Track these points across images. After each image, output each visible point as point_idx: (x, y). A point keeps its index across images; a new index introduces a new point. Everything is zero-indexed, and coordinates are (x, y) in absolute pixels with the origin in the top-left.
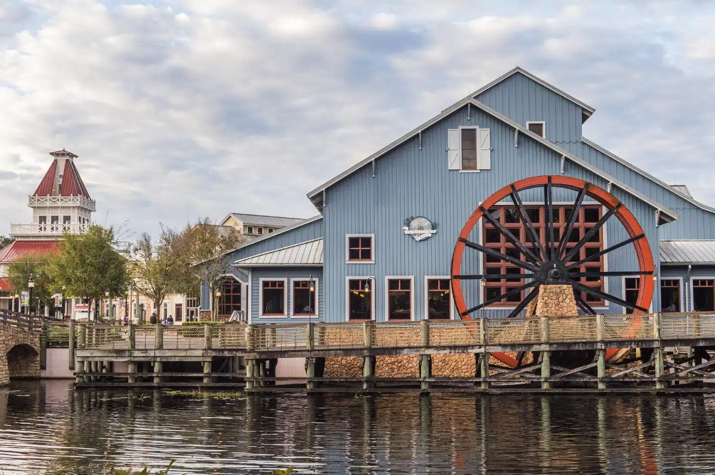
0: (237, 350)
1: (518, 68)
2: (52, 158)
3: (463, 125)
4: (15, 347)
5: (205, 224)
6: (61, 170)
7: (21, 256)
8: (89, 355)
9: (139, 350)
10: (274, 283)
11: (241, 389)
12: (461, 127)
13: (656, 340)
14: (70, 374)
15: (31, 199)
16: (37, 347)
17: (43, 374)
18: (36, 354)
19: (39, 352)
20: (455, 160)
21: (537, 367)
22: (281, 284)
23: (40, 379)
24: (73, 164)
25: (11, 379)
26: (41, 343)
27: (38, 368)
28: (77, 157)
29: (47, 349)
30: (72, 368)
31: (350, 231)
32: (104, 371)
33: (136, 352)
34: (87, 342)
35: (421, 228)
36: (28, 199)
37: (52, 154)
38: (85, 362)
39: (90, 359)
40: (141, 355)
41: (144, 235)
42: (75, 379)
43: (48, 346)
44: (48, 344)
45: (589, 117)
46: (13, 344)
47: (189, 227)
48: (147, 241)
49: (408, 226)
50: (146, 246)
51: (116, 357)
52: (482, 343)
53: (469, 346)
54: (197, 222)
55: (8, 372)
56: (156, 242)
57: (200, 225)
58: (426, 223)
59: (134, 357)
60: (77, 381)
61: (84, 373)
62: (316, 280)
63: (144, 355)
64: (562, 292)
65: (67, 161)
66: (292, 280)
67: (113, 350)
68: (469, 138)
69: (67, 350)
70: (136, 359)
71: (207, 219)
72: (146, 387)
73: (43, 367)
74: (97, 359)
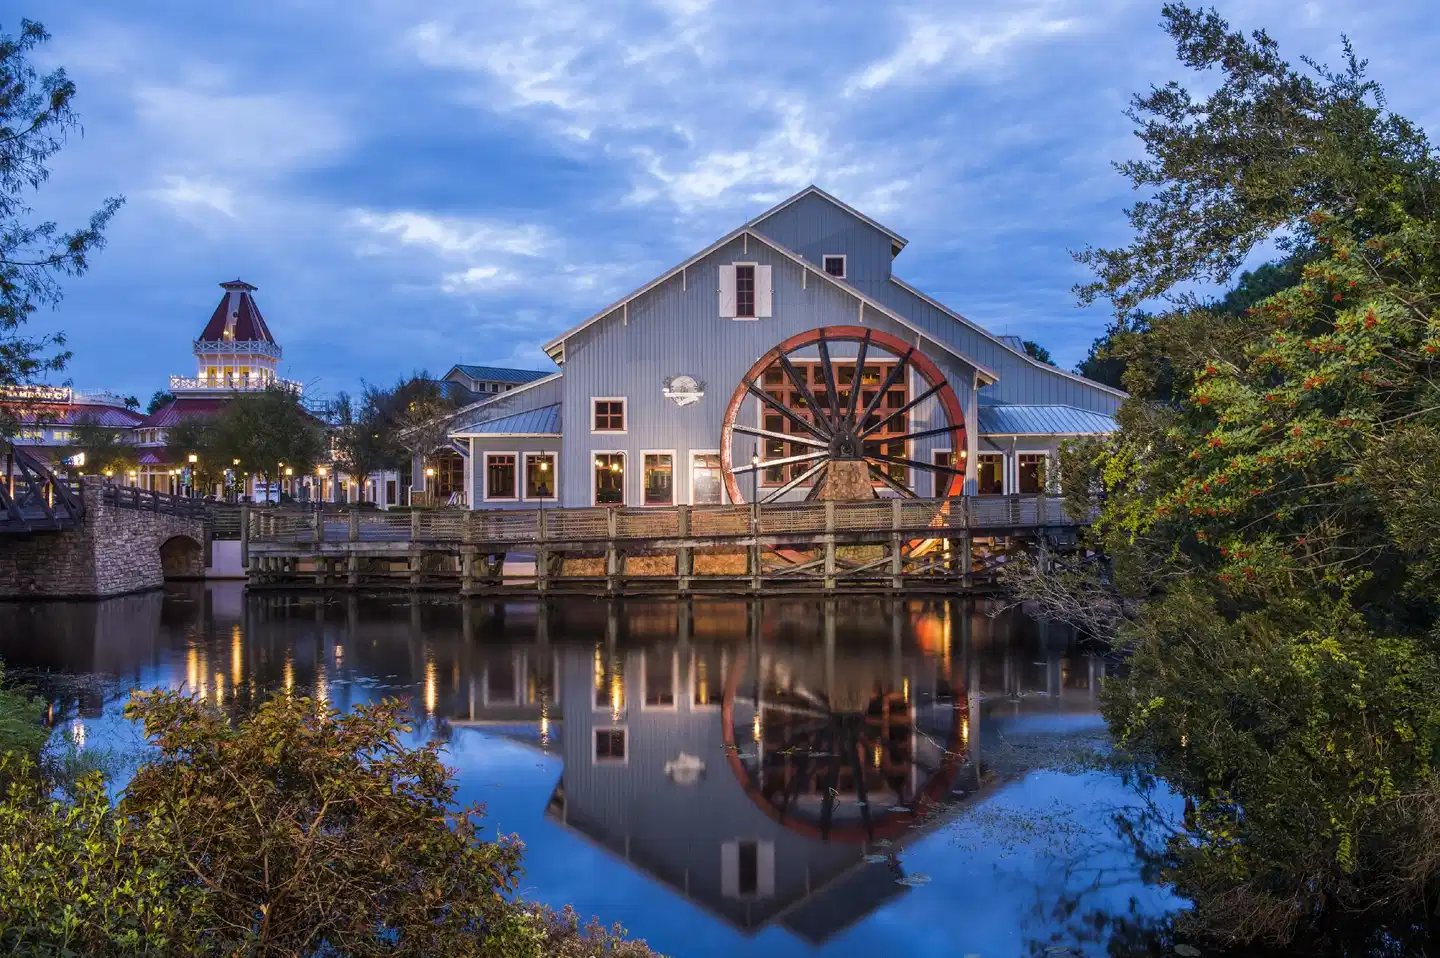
0: (453, 542)
1: (813, 187)
2: (224, 291)
3: (739, 260)
4: (171, 540)
5: (423, 380)
6: (234, 306)
7: (186, 419)
8: (265, 549)
9: (329, 543)
10: (502, 459)
11: (457, 590)
12: (735, 264)
13: (963, 529)
14: (241, 572)
15: (197, 345)
16: (200, 540)
17: (209, 573)
18: (198, 547)
19: (202, 545)
20: (727, 305)
21: (821, 562)
22: (511, 459)
23: (203, 579)
24: (251, 298)
25: (167, 579)
26: (205, 535)
27: (202, 565)
28: (256, 289)
29: (214, 543)
30: (245, 565)
31: (596, 394)
32: (287, 569)
33: (326, 545)
34: (262, 533)
35: (684, 390)
36: (192, 345)
37: (223, 285)
38: (261, 559)
39: (266, 555)
40: (332, 549)
41: (341, 394)
42: (247, 579)
43: (214, 537)
44: (214, 535)
45: (900, 250)
46: (167, 535)
47: (402, 383)
48: (346, 403)
49: (669, 387)
50: (344, 407)
51: (300, 552)
52: (753, 533)
53: (737, 536)
54: (411, 377)
55: (162, 571)
56: (357, 404)
57: (416, 379)
58: (690, 383)
59: (322, 552)
60: (249, 582)
61: (261, 572)
62: (555, 454)
63: (335, 549)
64: (855, 470)
65: (243, 295)
66: (525, 454)
67: (295, 542)
68: (745, 279)
69: (240, 542)
70: (325, 554)
71: (425, 372)
72: (338, 590)
73: (208, 563)
74: (274, 555)
